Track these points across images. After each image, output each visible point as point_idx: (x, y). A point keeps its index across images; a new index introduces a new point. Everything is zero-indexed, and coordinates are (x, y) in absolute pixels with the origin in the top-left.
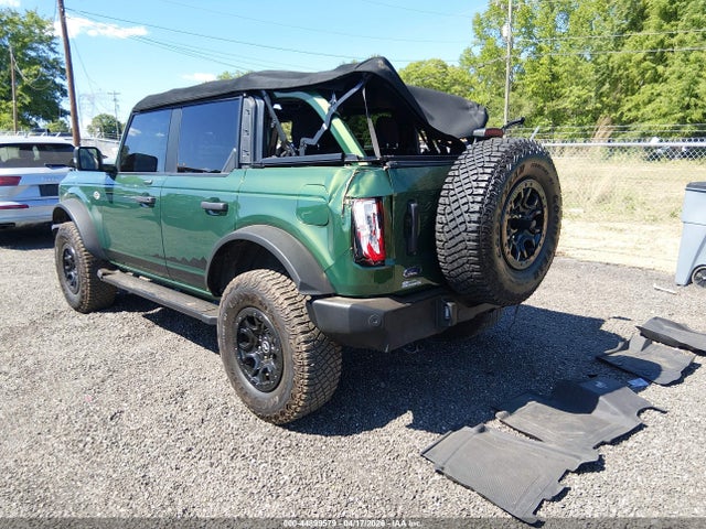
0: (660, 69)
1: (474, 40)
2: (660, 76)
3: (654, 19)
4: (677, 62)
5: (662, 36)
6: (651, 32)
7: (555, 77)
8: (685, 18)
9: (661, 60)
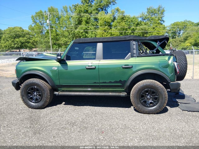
0: (87, 35)
1: (32, 22)
2: (87, 36)
3: (84, 23)
4: (90, 33)
5: (86, 27)
6: (83, 26)
7: (57, 35)
8: (90, 23)
9: (87, 33)
